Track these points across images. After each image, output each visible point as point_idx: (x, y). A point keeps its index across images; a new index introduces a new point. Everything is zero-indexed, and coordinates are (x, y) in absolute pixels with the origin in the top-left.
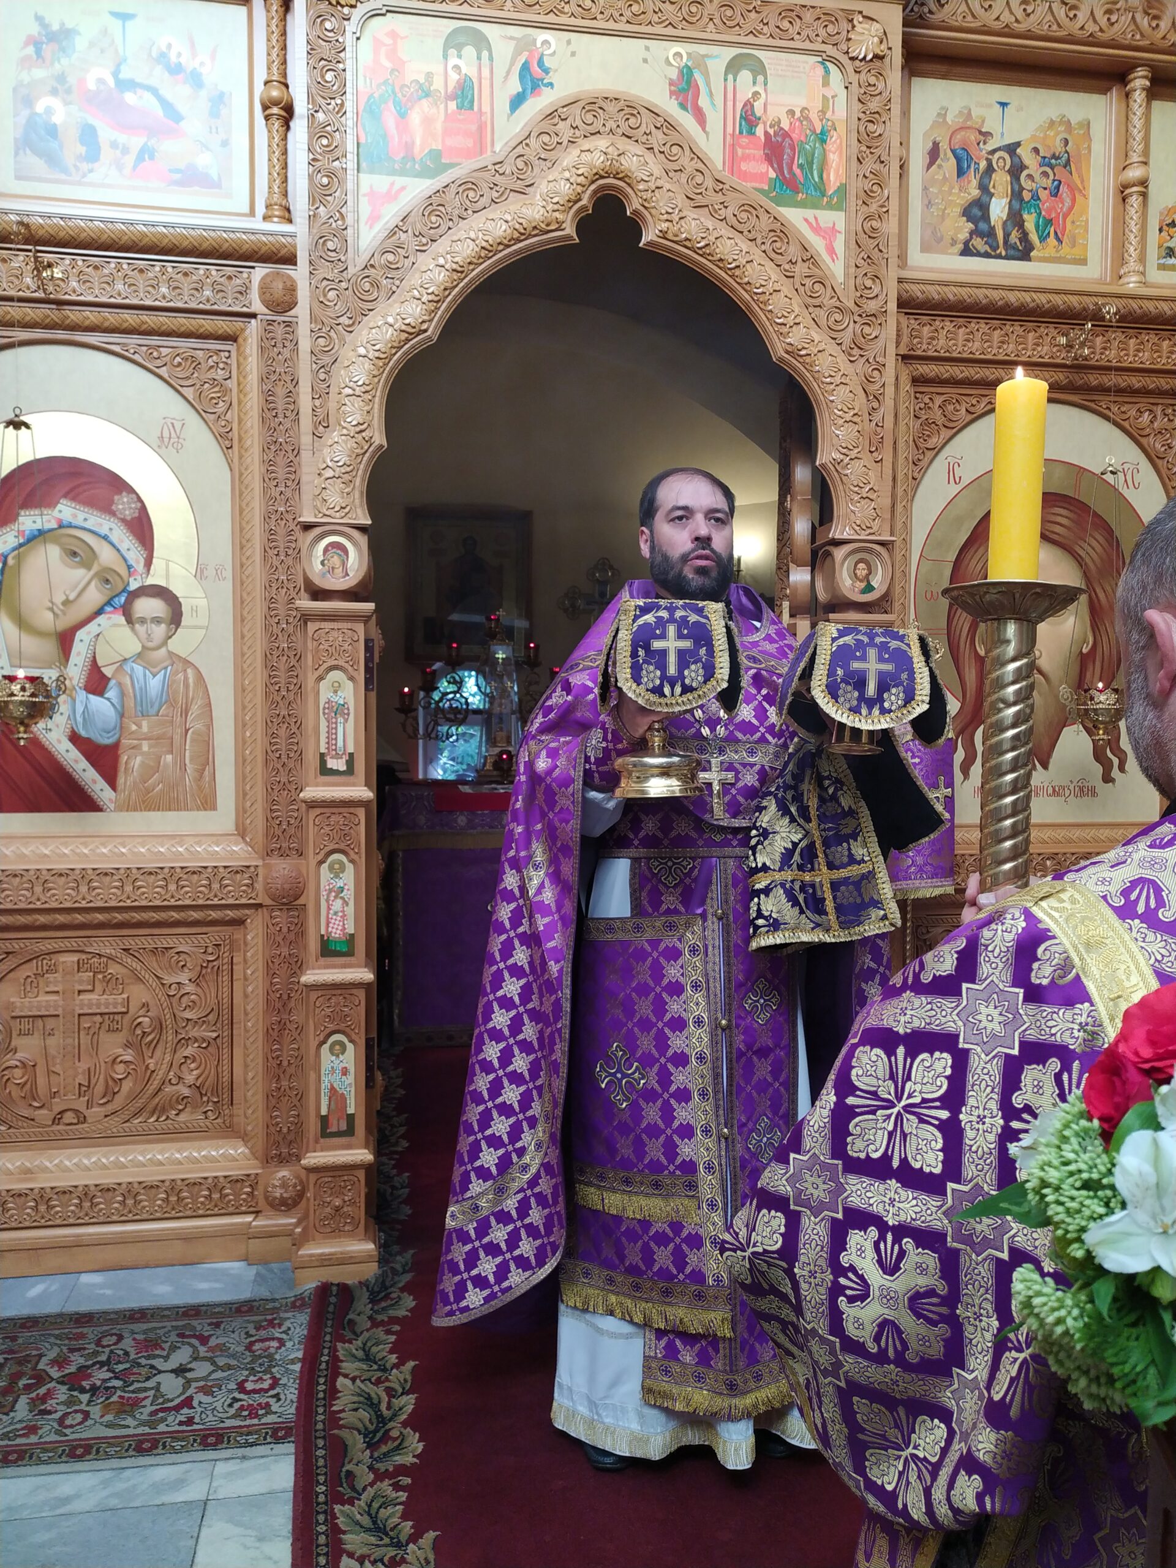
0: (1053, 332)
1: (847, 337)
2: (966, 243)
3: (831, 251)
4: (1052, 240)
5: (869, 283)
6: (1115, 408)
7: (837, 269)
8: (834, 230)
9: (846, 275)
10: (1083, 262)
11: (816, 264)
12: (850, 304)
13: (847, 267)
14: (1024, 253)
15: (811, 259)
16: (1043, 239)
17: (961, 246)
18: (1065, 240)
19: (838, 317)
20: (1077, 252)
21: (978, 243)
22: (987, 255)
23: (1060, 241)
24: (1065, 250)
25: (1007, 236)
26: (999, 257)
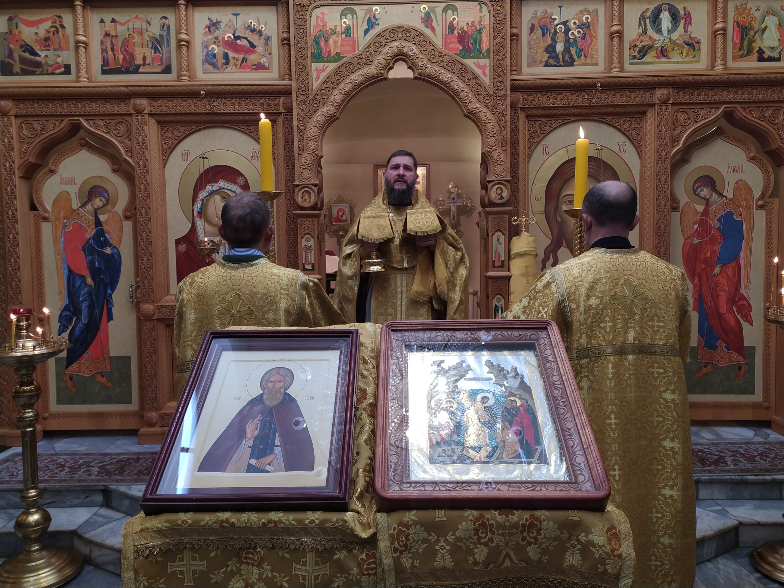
0: (583, 94)
1: (490, 105)
2: (546, 62)
3: (484, 74)
4: (583, 57)
5: (499, 84)
6: (613, 121)
7: (486, 80)
8: (485, 66)
9: (490, 82)
10: (597, 64)
11: (478, 79)
12: (492, 93)
13: (490, 79)
14: (571, 63)
15: (476, 78)
16: (579, 57)
17: (544, 63)
18: (589, 56)
19: (487, 98)
20: (593, 61)
23: (586, 57)
24: (589, 61)
25: (563, 57)
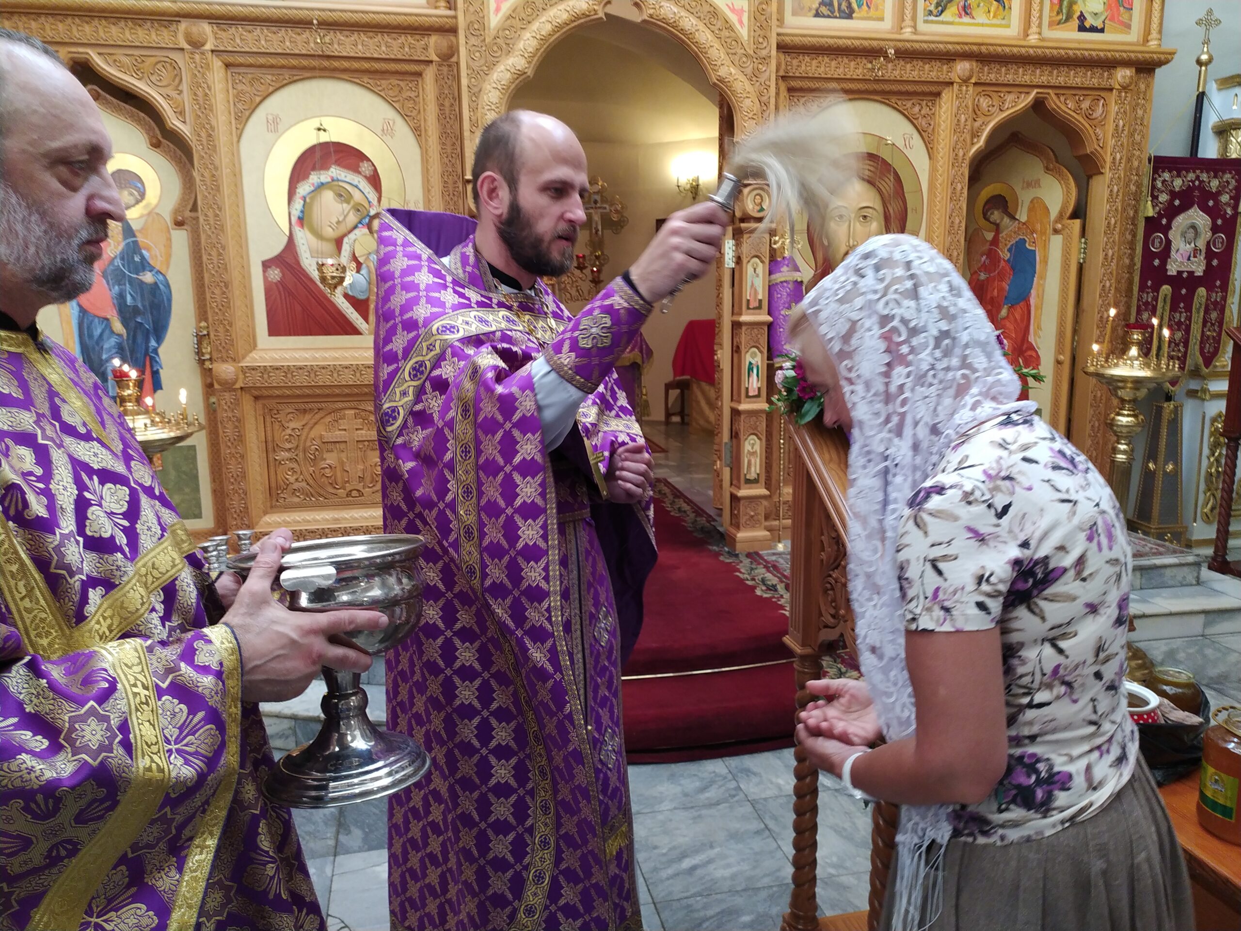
0: (865, 61)
1: (749, 71)
2: (817, 11)
3: (741, 22)
4: (865, 7)
5: (761, 40)
6: (899, 103)
7: (743, 32)
8: (742, 10)
9: (749, 36)
10: (881, 19)
11: (733, 30)
12: (752, 53)
13: (749, 31)
14: (849, 16)
15: (731, 28)
17: (814, 12)
18: (872, 7)
19: (744, 59)
20: (878, 14)
21: (824, 10)
22: (829, 17)
24: (872, 13)
25: (840, 5)
26: (836, 17)
